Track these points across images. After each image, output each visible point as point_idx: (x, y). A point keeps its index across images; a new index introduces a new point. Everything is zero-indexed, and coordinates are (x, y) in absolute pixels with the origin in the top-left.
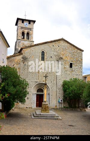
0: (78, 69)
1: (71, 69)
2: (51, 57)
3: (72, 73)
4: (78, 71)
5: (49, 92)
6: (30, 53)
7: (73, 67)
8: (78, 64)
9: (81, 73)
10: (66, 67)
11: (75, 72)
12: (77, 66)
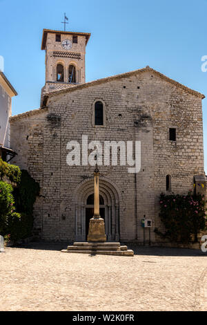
0: (192, 144)
1: (174, 144)
2: (120, 115)
3: (177, 154)
4: (192, 147)
5: (117, 202)
6: (66, 108)
7: (177, 139)
8: (190, 131)
9: (201, 154)
10: (158, 138)
11: (183, 150)
12: (189, 137)
